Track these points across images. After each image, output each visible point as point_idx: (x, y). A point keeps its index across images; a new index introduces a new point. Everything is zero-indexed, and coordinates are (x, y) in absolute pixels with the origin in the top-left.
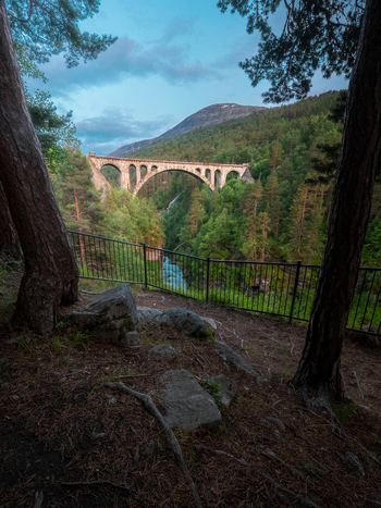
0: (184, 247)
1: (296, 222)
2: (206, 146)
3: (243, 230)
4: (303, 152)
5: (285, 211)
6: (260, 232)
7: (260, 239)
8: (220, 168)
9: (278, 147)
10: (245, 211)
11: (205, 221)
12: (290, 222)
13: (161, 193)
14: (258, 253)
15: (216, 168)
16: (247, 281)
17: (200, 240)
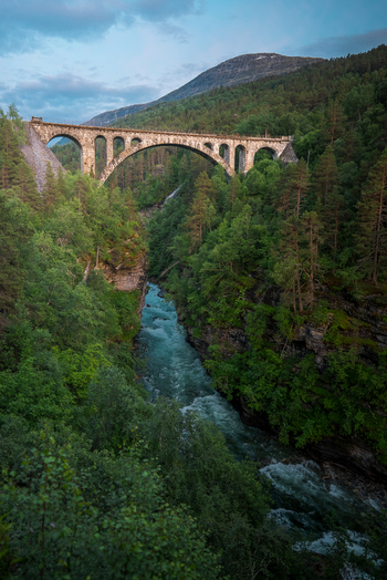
0: (180, 268)
1: (368, 228)
2: (227, 113)
3: (276, 242)
4: (380, 118)
5: (348, 211)
6: (304, 245)
7: (306, 258)
8: (244, 143)
9: (337, 111)
10: (280, 210)
11: (215, 226)
12: (356, 228)
13: (152, 182)
14: (303, 282)
15: (237, 143)
16: (283, 330)
17: (204, 257)
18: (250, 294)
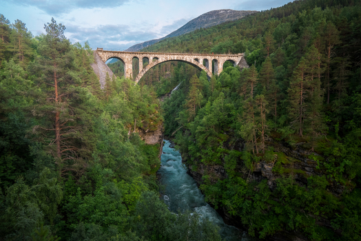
0: (183, 131)
1: (295, 103)
2: (206, 42)
3: (240, 113)
4: (295, 41)
5: (282, 93)
6: (258, 114)
7: (259, 122)
8: (217, 58)
9: (270, 38)
10: (241, 94)
11: (203, 105)
12: (288, 103)
13: (164, 82)
14: (258, 136)
15: (213, 58)
16: (247, 165)
17: (198, 123)
18: (226, 145)
